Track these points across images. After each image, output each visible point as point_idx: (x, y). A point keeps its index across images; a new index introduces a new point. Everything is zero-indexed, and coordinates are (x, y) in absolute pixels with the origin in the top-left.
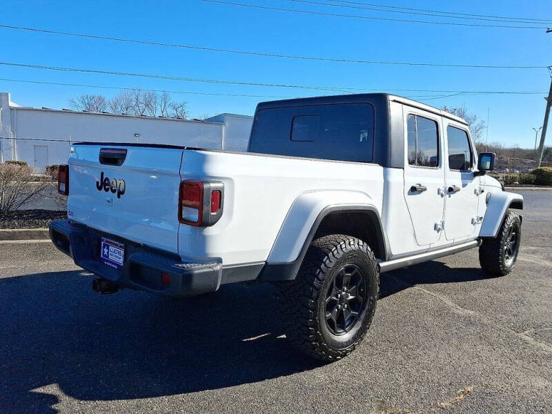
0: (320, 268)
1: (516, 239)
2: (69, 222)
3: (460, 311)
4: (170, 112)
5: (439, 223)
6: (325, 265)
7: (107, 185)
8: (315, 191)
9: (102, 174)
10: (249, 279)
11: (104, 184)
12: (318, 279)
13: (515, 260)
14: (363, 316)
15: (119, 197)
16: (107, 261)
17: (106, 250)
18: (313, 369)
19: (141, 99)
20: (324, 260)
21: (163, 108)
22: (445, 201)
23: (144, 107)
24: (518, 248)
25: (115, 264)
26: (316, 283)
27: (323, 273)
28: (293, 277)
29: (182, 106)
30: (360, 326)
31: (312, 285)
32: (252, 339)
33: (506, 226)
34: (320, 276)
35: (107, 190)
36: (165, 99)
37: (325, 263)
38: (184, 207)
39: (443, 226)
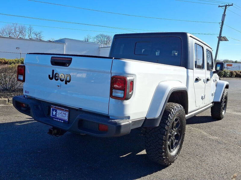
0: (168, 120)
1: (226, 102)
2: (24, 97)
3: (211, 137)
4: (33, 36)
5: (203, 96)
6: (170, 118)
7: (57, 77)
8: (166, 81)
9: (53, 71)
10: (139, 126)
11: (54, 76)
12: (167, 125)
13: (225, 112)
14: (180, 142)
15: (66, 83)
16: (55, 118)
17: (54, 113)
18: (161, 170)
19: (17, 29)
20: (169, 116)
21: (29, 34)
22: (205, 85)
23: (19, 33)
24: (226, 106)
25: (62, 120)
26: (166, 127)
27: (169, 122)
28: (158, 125)
29: (39, 33)
30: (179, 147)
31: (165, 129)
32: (124, 156)
33: (224, 97)
34: (168, 124)
35: (57, 80)
36: (30, 30)
37: (169, 117)
38: (113, 90)
39: (204, 97)
